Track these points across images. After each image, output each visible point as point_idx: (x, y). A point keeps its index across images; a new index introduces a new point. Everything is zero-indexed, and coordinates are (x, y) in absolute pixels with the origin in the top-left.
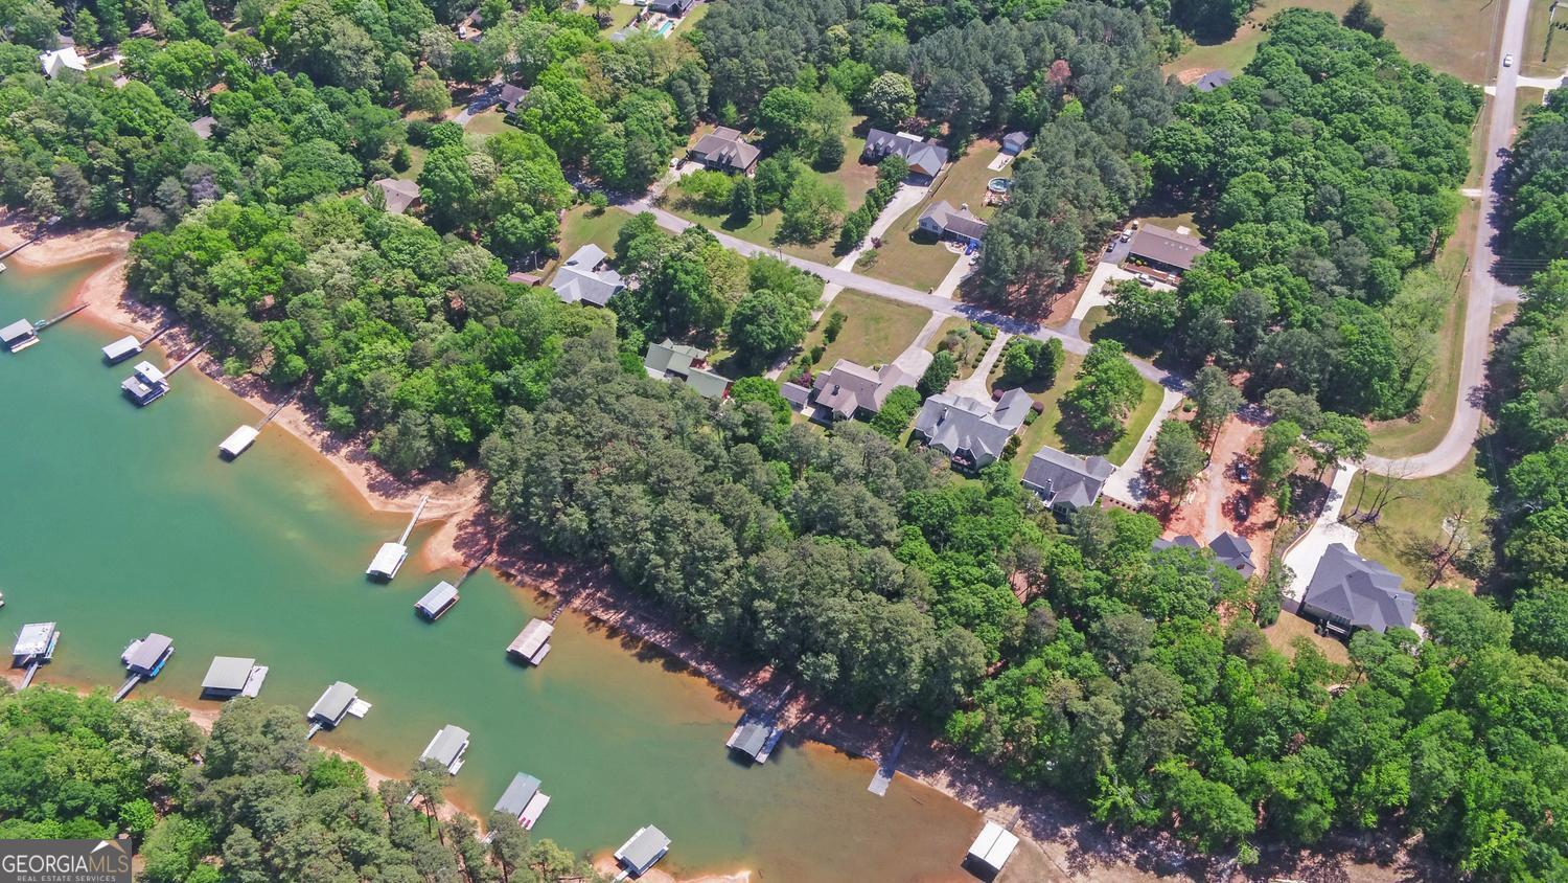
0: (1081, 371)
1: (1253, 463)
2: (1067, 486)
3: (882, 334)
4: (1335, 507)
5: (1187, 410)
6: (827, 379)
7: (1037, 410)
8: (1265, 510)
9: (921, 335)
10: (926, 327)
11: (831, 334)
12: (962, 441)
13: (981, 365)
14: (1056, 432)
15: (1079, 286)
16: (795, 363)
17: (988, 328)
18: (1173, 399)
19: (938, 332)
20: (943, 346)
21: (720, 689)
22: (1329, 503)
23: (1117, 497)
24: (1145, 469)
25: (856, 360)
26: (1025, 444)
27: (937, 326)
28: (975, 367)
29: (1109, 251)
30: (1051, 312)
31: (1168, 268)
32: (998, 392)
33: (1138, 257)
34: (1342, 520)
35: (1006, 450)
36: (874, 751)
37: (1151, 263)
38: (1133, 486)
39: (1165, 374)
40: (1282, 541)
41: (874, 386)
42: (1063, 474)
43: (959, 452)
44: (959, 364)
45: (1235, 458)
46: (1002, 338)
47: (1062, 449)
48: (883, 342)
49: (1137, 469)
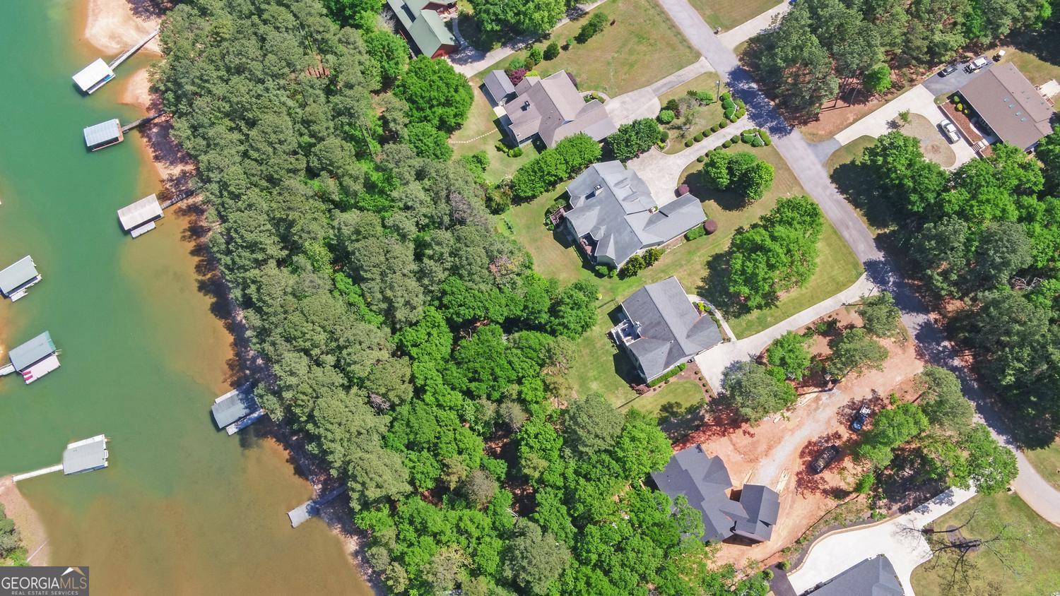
1: (883, 413)
2: (654, 337)
3: (633, 58)
4: (936, 511)
6: (528, 89)
7: (707, 230)
8: (848, 474)
9: (663, 81)
10: (681, 72)
11: (585, 35)
12: (596, 228)
13: (696, 146)
14: (709, 264)
15: (873, 102)
17: (737, 106)
18: (861, 290)
19: (683, 86)
20: (672, 105)
21: (237, 355)
22: (931, 505)
23: (705, 373)
24: (760, 356)
27: (692, 76)
28: (687, 145)
29: (941, 75)
30: (817, 120)
31: (985, 130)
32: (685, 188)
33: (963, 100)
34: (927, 532)
35: (633, 261)
36: (319, 481)
37: (973, 115)
38: (732, 369)
39: (879, 256)
40: (836, 519)
41: (561, 121)
42: (659, 323)
43: (588, 237)
44: (673, 134)
45: (869, 396)
47: (699, 288)
48: (626, 69)
49: (753, 353)
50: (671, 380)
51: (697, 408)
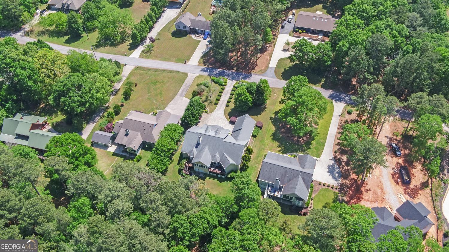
0: (283, 98)
1: (399, 141)
2: (290, 180)
3: (158, 91)
5: (349, 113)
6: (121, 126)
7: (259, 127)
8: (418, 174)
9: (182, 89)
10: (185, 83)
11: (127, 96)
12: (214, 157)
13: (220, 102)
14: (273, 139)
15: (270, 48)
16: (104, 116)
17: (221, 79)
18: (339, 107)
19: (192, 85)
20: (195, 94)
23: (323, 181)
24: (335, 157)
25: (142, 110)
26: (255, 151)
27: (191, 82)
28: (216, 104)
29: (282, 28)
30: (257, 65)
31: (318, 32)
32: (233, 118)
33: (300, 29)
35: (244, 158)
37: (308, 31)
38: (331, 170)
39: (330, 92)
40: (437, 195)
41: (152, 126)
42: (286, 171)
43: (212, 165)
44: (206, 104)
45: (388, 140)
46: (230, 84)
47: (280, 151)
48: (159, 96)
49: (331, 158)
50: (313, 196)
51: (337, 198)
